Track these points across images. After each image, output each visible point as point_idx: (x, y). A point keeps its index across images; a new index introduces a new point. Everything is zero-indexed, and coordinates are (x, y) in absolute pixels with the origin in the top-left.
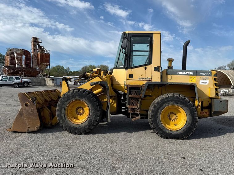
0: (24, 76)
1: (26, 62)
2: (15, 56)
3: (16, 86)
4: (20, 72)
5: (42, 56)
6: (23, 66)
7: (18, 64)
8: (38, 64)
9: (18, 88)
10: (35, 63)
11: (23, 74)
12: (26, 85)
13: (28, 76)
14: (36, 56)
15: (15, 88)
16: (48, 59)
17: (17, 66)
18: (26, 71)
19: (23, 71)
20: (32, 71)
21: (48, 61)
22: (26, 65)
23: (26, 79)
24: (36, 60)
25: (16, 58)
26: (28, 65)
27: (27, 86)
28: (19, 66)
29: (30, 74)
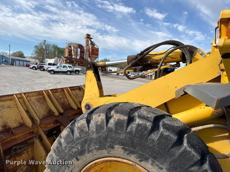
0: (78, 65)
1: (81, 55)
2: (72, 49)
3: (69, 73)
4: (75, 62)
5: (93, 50)
6: (78, 57)
7: (74, 56)
8: (89, 57)
9: (70, 75)
10: (87, 56)
11: (77, 63)
12: (77, 72)
13: (81, 66)
14: (88, 50)
15: (67, 74)
16: (97, 52)
17: (73, 57)
18: (79, 61)
19: (77, 61)
20: (84, 62)
21: (97, 55)
22: (81, 57)
23: (79, 68)
24: (88, 53)
25: (73, 51)
26: (82, 57)
27: (78, 74)
28: (75, 57)
29: (83, 64)
